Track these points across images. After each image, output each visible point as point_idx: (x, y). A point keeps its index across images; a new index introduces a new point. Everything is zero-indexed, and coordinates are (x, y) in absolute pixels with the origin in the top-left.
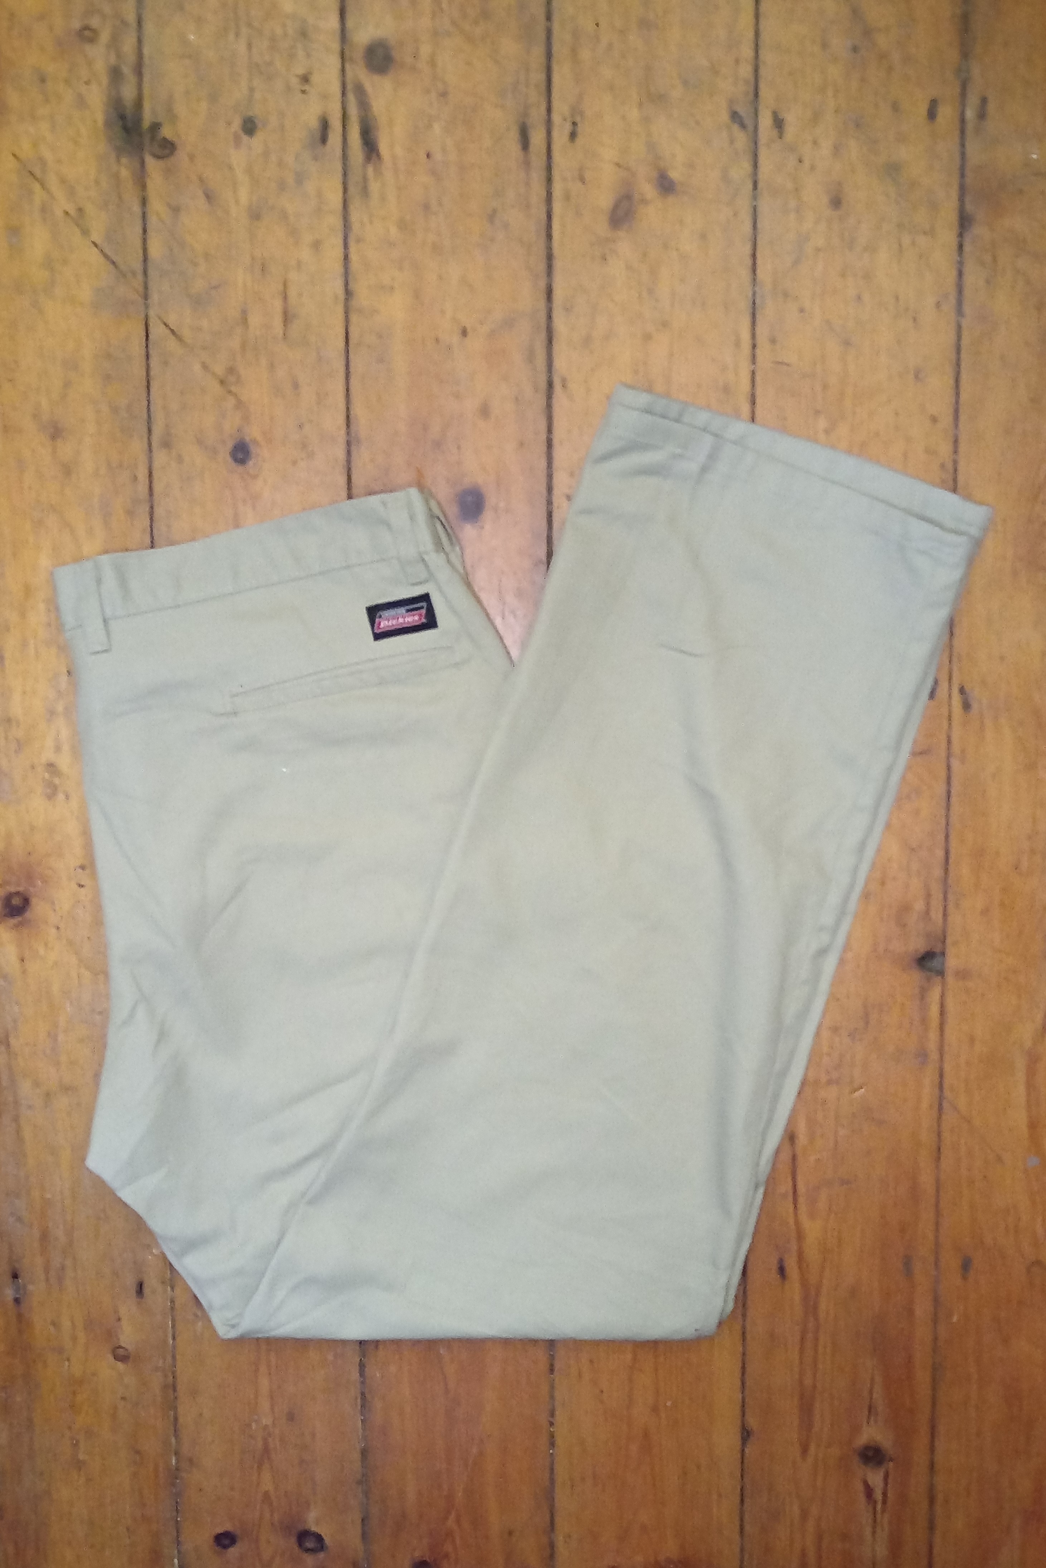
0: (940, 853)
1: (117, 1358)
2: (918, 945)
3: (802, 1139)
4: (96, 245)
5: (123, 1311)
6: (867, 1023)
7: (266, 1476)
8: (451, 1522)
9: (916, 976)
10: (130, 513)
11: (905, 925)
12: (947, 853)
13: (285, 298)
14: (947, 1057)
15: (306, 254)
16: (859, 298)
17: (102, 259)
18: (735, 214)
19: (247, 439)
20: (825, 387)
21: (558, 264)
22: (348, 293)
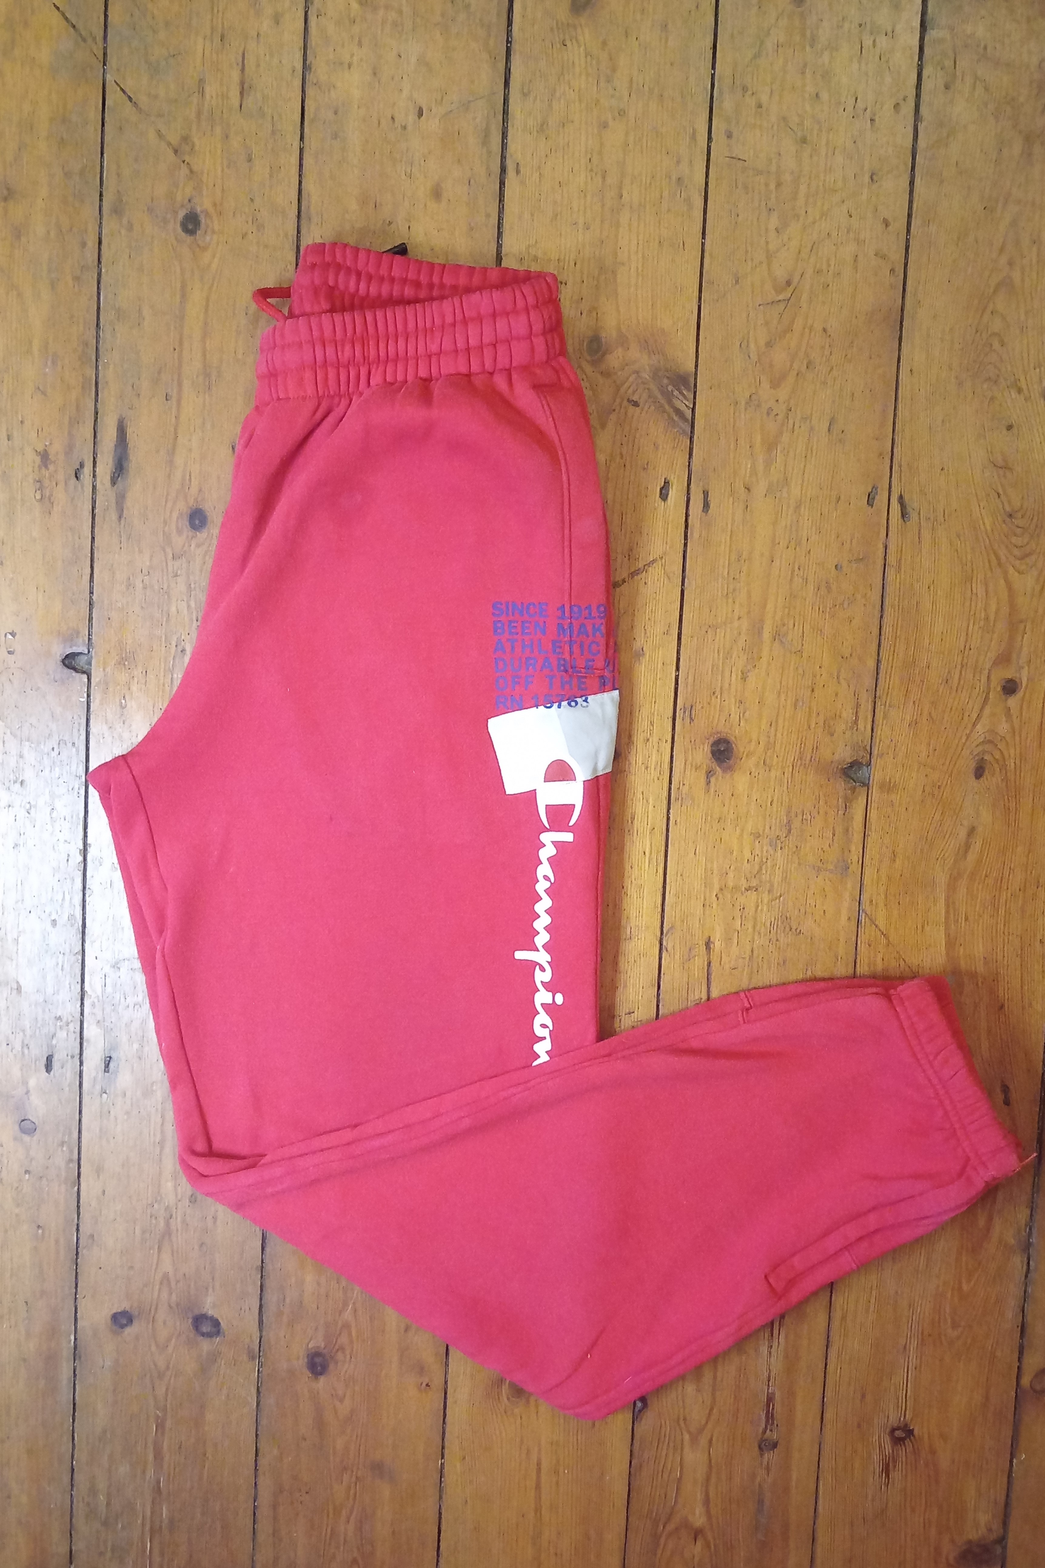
0: (871, 663)
1: (24, 1131)
2: (844, 754)
3: (717, 945)
4: (58, 8)
5: (32, 1083)
6: (789, 831)
7: (166, 1257)
8: (348, 1315)
9: (841, 786)
10: (77, 279)
11: (832, 735)
12: (878, 661)
13: (243, 70)
14: (867, 871)
15: (266, 25)
16: (817, 95)
17: (65, 22)
18: (697, 7)
19: (199, 209)
20: (779, 185)
21: (516, 47)
22: (306, 67)
